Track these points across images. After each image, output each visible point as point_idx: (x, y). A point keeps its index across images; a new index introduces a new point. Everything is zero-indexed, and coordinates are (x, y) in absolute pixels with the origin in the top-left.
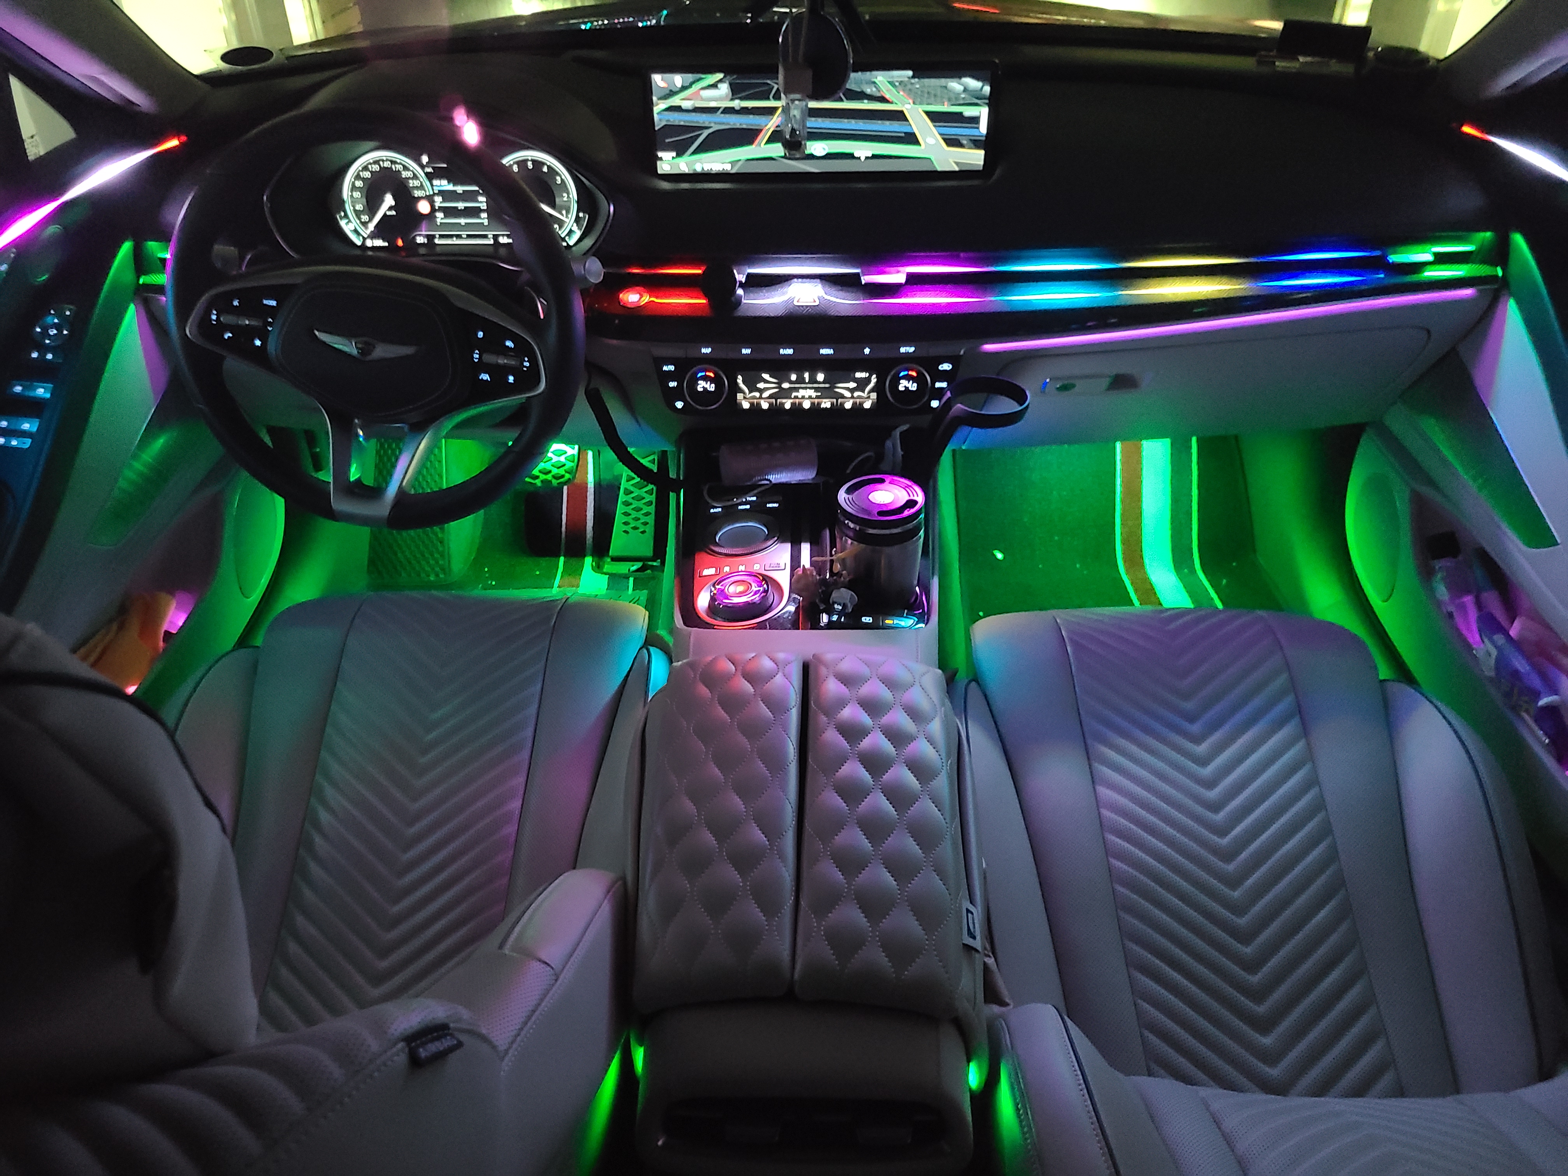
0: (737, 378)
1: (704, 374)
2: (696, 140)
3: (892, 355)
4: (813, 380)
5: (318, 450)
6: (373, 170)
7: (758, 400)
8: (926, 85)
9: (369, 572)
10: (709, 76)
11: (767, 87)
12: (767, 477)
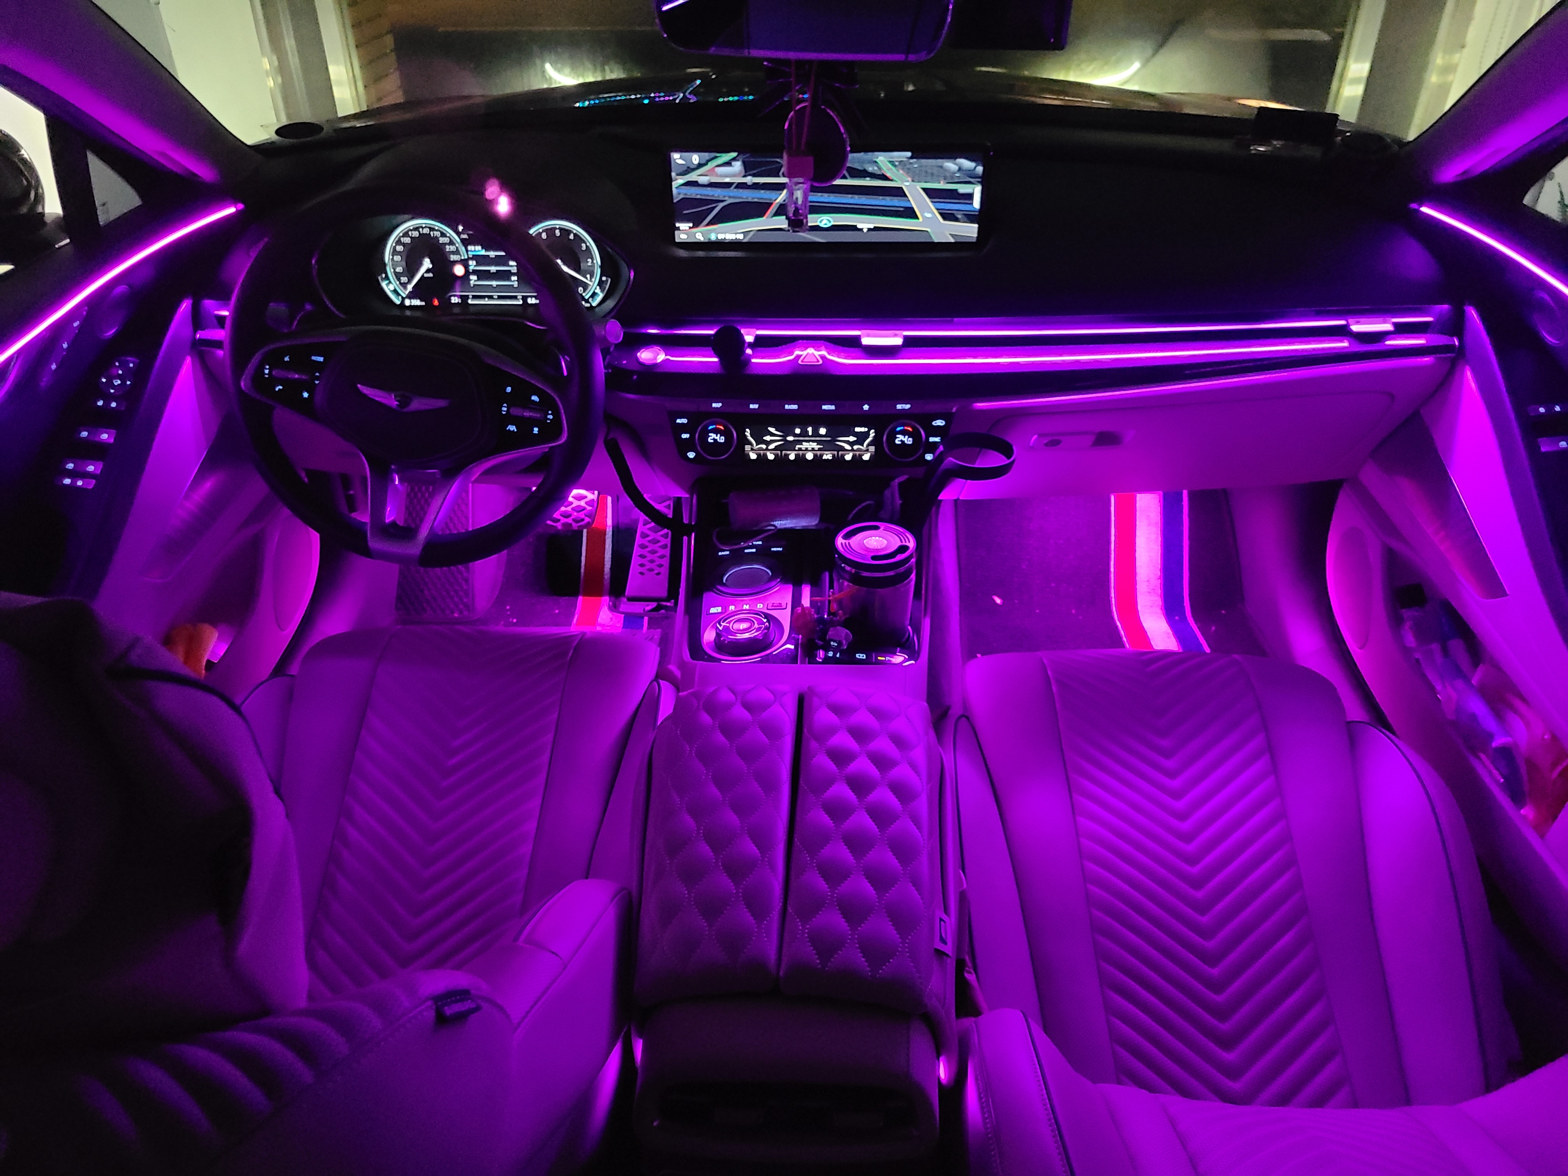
0: (745, 431)
1: (714, 426)
2: (710, 213)
3: (889, 411)
4: (816, 433)
5: (352, 492)
6: (413, 236)
7: (765, 452)
8: (924, 164)
9: (397, 607)
10: (724, 155)
11: (777, 165)
12: (772, 523)
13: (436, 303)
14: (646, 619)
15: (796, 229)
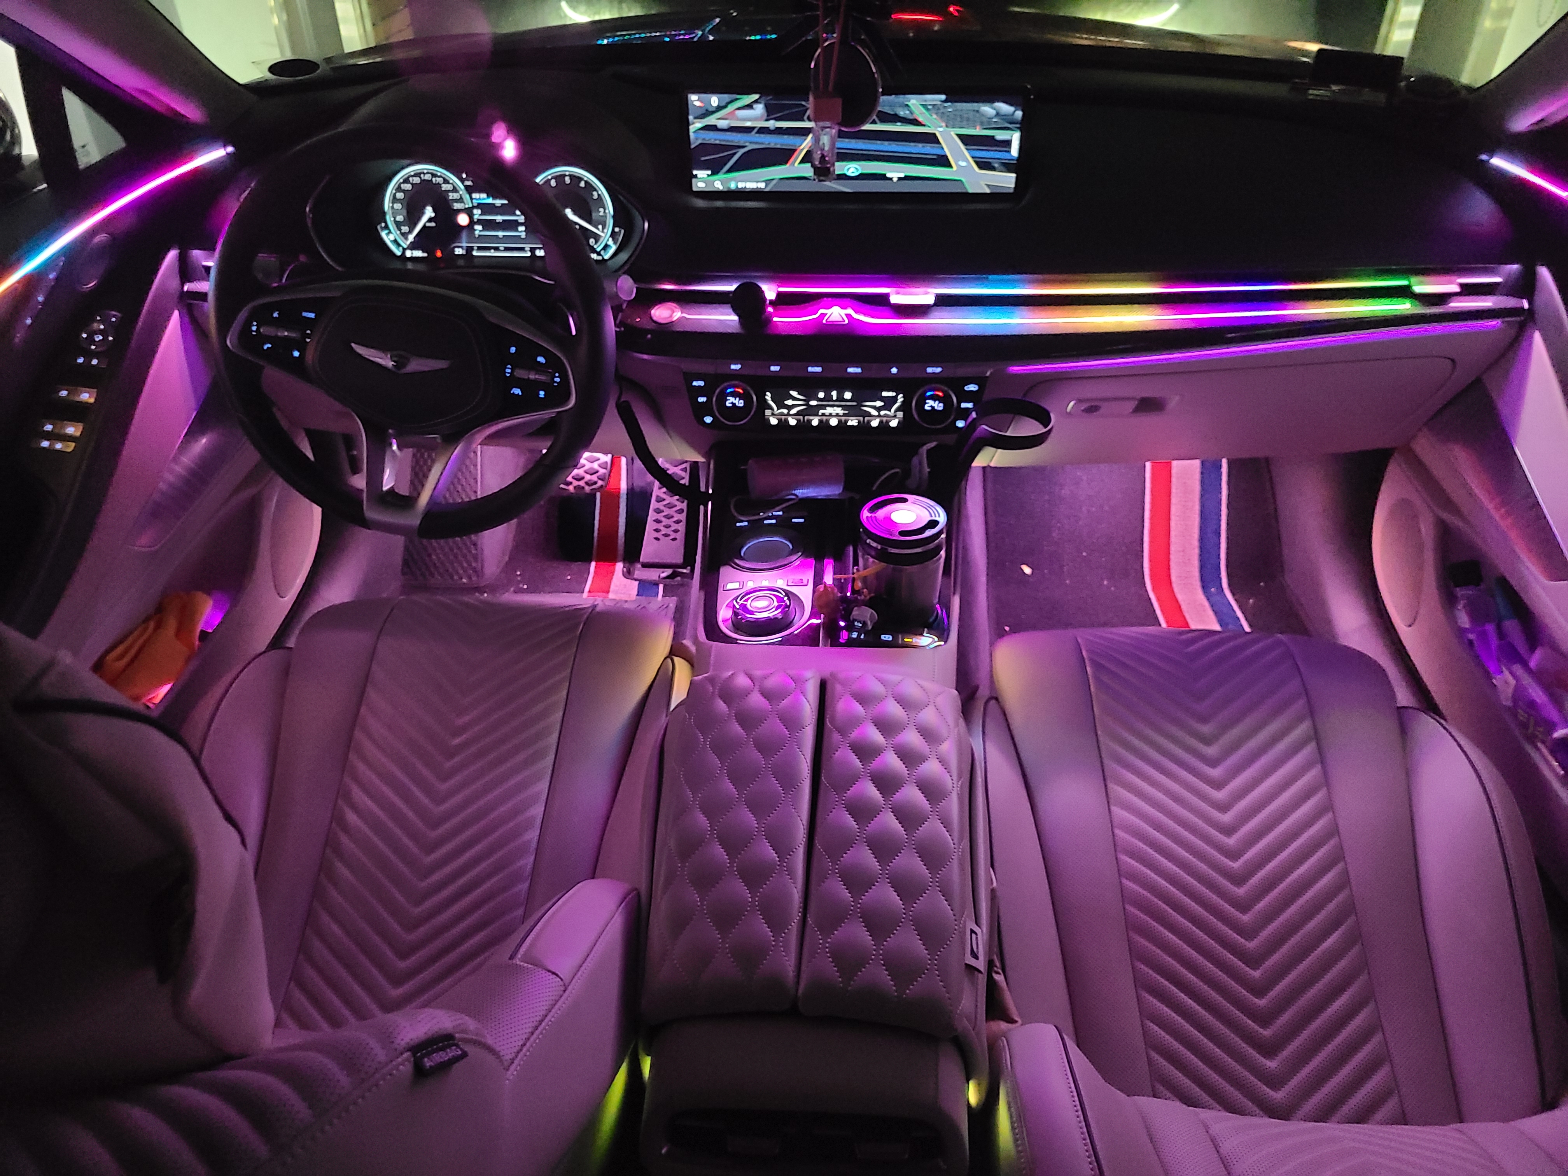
0: (765, 395)
1: (732, 390)
2: (729, 160)
3: (919, 375)
4: (840, 398)
5: (355, 453)
6: (414, 182)
7: (787, 417)
8: (958, 108)
9: (403, 573)
10: (745, 96)
11: (802, 108)
12: (793, 492)
13: (439, 254)
14: (661, 587)
15: (822, 178)
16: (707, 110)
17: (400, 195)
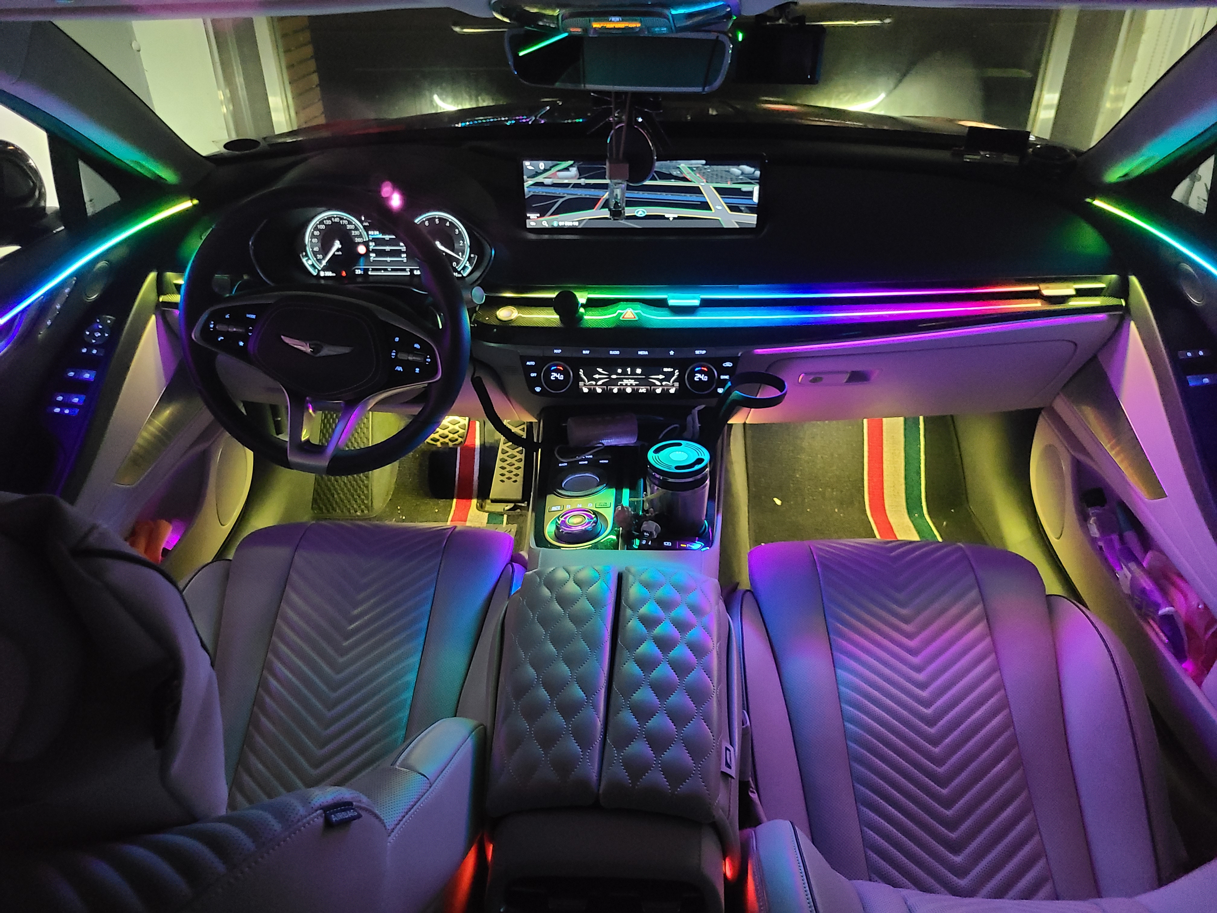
0: (579, 371)
1: (555, 367)
2: (553, 206)
3: (690, 356)
4: (633, 373)
5: (279, 419)
6: (327, 224)
7: (595, 387)
8: (715, 169)
9: (312, 508)
10: (564, 162)
11: (604, 170)
12: (601, 442)
13: (344, 274)
14: (505, 516)
15: (616, 218)
16: (537, 172)
17: (317, 233)
